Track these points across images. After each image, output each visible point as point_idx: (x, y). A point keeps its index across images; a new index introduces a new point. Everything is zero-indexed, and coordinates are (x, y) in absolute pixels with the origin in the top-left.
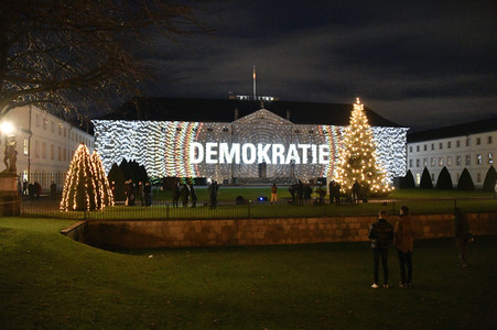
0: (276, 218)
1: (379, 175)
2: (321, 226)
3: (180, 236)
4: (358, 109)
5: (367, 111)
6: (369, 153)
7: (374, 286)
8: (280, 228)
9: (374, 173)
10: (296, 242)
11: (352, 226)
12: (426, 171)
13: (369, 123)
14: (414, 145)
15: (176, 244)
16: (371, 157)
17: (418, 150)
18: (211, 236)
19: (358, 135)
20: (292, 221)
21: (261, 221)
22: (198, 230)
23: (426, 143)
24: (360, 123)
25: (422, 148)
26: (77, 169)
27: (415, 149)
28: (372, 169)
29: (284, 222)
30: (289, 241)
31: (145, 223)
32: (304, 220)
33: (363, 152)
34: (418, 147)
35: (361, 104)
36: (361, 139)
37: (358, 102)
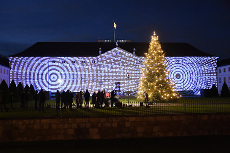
4: (154, 39)
6: (161, 70)
9: (164, 86)
14: (222, 68)
20: (27, 121)
23: (229, 66)
24: (155, 49)
25: (227, 69)
27: (223, 71)
32: (38, 121)
33: (156, 70)
34: (225, 69)
35: (156, 36)
36: (155, 61)
37: (155, 34)
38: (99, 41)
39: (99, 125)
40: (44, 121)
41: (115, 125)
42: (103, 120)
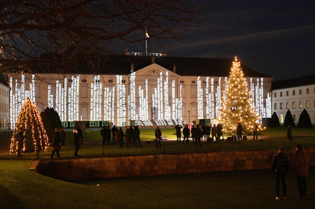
0: (184, 153)
1: (253, 118)
2: (218, 159)
3: (113, 169)
4: (236, 65)
5: (243, 67)
6: (245, 100)
7: (277, 198)
8: (188, 161)
9: (249, 117)
10: (199, 171)
11: (240, 158)
12: (289, 113)
13: (245, 76)
14: (278, 92)
15: (110, 175)
16: (247, 103)
17: (281, 96)
18: (137, 168)
19: (236, 86)
20: (196, 155)
21: (174, 156)
22: (127, 164)
23: (287, 90)
24: (238, 76)
25: (284, 94)
26: (25, 119)
27: (278, 95)
28: (248, 113)
29: (191, 157)
30: (195, 171)
31: (86, 160)
32: (205, 155)
33: (241, 100)
34: (281, 93)
35: (238, 61)
36: (239, 90)
37: (236, 60)
38: (127, 54)
39: (254, 157)
40: (209, 154)
41: (266, 157)
42: (256, 153)
